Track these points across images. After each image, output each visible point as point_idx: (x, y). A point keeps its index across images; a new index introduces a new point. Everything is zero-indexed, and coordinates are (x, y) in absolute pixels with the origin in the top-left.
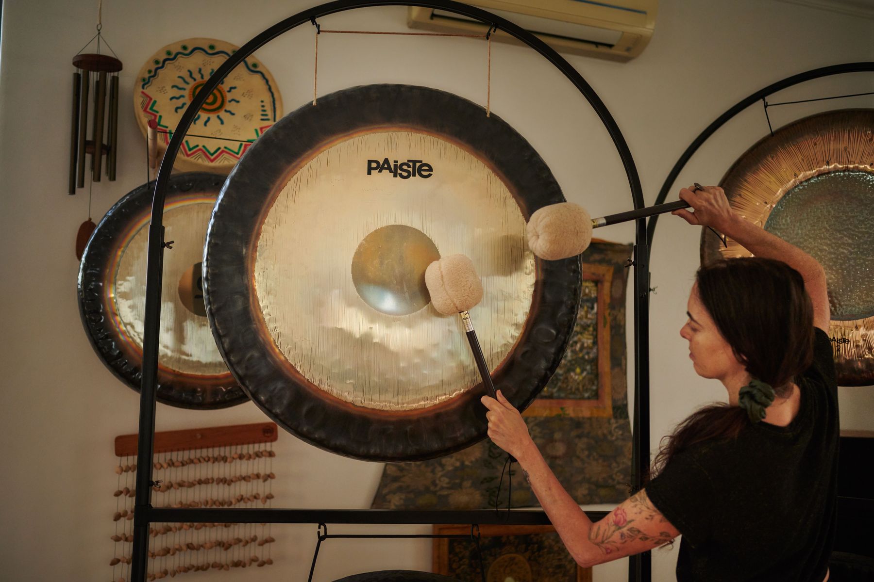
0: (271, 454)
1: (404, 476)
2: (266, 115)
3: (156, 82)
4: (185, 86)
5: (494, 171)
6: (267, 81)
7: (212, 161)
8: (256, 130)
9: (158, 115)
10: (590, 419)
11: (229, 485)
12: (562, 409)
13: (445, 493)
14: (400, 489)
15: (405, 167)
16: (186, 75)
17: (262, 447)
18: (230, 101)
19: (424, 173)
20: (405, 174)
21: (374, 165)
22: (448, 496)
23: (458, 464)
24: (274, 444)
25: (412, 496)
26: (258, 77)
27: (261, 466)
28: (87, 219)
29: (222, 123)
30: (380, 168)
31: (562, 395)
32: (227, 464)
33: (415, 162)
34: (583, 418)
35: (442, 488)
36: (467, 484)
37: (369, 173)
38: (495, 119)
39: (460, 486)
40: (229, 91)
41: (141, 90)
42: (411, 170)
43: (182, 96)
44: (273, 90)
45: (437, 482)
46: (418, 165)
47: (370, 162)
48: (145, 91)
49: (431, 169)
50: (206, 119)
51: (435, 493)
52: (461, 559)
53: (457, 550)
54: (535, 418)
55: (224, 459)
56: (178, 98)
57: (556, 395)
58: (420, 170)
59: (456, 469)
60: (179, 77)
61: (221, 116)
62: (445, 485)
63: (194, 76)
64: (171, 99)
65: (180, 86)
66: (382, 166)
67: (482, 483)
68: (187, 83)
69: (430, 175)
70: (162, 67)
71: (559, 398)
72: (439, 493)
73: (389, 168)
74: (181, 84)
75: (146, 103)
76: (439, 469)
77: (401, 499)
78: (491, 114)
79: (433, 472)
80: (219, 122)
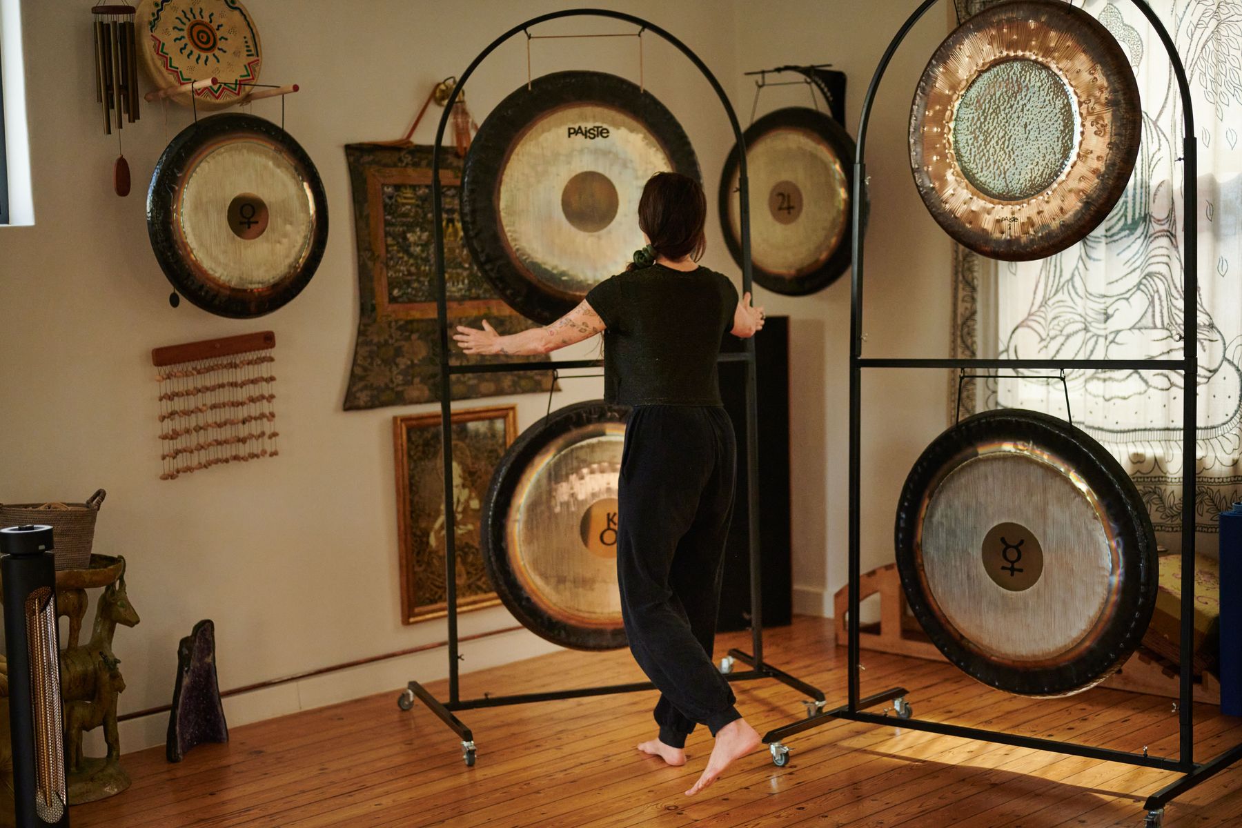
0: (271, 359)
1: (367, 375)
2: (250, 51)
3: (160, 24)
4: (183, 27)
5: (649, 131)
6: (245, 18)
7: (217, 98)
8: (245, 66)
9: (168, 57)
10: (510, 317)
11: (241, 387)
12: (489, 308)
13: (400, 389)
14: (365, 388)
15: (592, 131)
16: (182, 16)
17: (263, 353)
18: (220, 39)
19: (605, 135)
20: (592, 136)
21: (572, 131)
22: (402, 392)
23: (409, 363)
24: (273, 350)
25: (375, 392)
26: (237, 13)
27: (264, 370)
28: (119, 156)
29: (218, 61)
30: (576, 133)
31: (488, 295)
32: (238, 370)
33: (598, 128)
34: (505, 316)
35: (398, 385)
36: (417, 380)
37: (569, 136)
38: (646, 94)
39: (412, 383)
40: (218, 29)
41: (150, 33)
42: (596, 133)
43: (183, 37)
44: (252, 26)
45: (394, 379)
46: (600, 129)
47: (569, 129)
48: (154, 34)
49: (608, 132)
50: (205, 58)
51: (393, 389)
52: (417, 447)
53: (413, 439)
54: (467, 318)
55: (235, 366)
56: (180, 39)
57: (482, 296)
58: (601, 133)
59: (408, 367)
60: (177, 18)
61: (216, 54)
62: (400, 383)
63: (188, 16)
64: (175, 40)
65: (179, 27)
66: (577, 132)
67: (429, 379)
68: (185, 24)
69: (607, 136)
70: (162, 9)
71: (485, 298)
72: (396, 389)
73: (582, 132)
74: (180, 26)
75: (157, 45)
76: (394, 368)
77: (367, 395)
78: (645, 91)
79: (390, 370)
80: (216, 61)
